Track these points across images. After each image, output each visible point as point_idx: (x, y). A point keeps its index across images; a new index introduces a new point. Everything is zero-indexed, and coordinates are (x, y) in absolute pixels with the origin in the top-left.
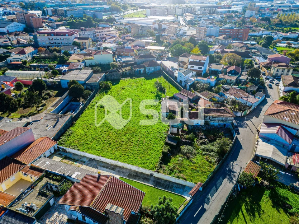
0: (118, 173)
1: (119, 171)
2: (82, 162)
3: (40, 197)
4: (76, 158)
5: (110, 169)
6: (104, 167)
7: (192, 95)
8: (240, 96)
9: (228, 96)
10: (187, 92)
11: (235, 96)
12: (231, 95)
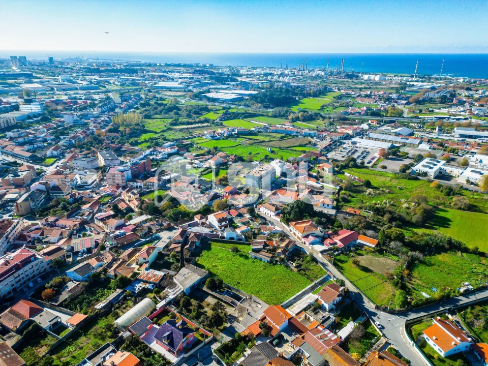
1: (308, 292)
7: (261, 242)
8: (271, 230)
9: (267, 232)
10: (257, 242)
11: (269, 230)
12: (266, 231)
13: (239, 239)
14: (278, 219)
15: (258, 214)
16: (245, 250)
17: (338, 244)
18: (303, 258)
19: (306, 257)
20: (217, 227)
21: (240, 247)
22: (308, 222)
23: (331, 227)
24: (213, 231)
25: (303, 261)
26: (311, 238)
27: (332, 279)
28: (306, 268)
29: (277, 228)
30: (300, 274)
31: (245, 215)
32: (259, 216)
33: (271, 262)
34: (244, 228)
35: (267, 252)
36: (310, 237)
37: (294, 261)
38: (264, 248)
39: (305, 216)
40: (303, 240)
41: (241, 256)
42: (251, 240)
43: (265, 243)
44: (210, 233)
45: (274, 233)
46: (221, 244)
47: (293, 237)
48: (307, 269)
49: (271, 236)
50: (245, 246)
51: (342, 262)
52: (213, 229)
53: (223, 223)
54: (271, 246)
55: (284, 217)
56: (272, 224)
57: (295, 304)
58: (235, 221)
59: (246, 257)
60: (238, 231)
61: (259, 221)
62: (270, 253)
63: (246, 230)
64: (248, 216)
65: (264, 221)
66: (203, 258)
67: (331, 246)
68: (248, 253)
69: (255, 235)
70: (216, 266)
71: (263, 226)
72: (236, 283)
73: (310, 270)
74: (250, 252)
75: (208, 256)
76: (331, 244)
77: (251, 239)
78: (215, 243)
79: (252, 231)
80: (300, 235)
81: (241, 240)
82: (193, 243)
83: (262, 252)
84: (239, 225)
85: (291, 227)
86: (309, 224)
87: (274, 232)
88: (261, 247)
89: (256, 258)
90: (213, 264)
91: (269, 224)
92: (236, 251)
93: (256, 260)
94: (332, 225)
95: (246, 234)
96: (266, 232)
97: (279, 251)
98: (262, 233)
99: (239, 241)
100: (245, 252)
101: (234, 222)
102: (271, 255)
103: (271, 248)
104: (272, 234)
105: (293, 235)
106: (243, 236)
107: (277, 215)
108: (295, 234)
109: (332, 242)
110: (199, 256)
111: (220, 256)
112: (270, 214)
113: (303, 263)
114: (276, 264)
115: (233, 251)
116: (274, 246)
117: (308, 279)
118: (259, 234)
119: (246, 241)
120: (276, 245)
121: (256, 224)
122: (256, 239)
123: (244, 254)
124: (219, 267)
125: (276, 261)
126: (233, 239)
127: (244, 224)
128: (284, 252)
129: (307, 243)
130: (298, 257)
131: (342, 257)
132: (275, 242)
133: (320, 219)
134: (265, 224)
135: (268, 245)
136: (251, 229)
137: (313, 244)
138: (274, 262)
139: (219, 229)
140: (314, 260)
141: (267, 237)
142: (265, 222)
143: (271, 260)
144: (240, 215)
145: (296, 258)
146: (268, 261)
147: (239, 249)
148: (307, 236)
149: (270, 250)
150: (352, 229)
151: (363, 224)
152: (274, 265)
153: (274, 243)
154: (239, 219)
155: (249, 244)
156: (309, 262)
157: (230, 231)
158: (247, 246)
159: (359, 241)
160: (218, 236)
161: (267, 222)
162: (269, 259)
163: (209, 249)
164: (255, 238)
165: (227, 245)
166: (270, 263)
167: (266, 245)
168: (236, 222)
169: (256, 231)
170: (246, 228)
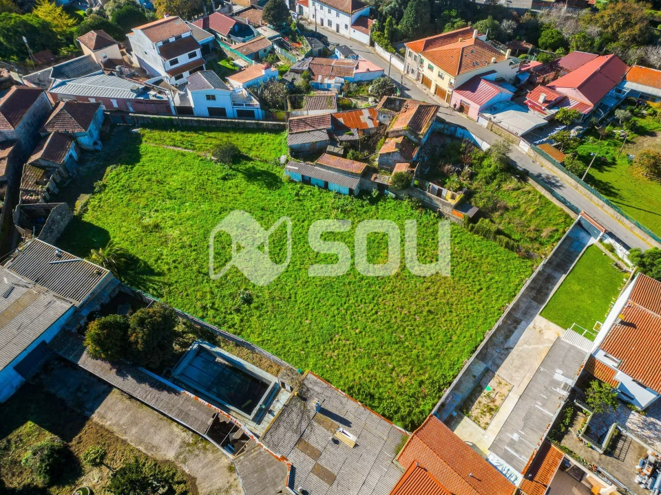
0: (528, 317)
1: (525, 314)
2: (484, 375)
3: (617, 451)
4: (469, 385)
5: (516, 328)
6: (507, 337)
7: (321, 120)
8: (348, 71)
9: (334, 82)
10: (304, 121)
11: (339, 74)
12: (331, 77)
13: (242, 114)
14: (362, 37)
15: (298, 25)
16: (265, 153)
17: (573, 104)
18: (471, 165)
19: (482, 159)
20: (163, 74)
21: (244, 142)
22: (466, 34)
23: (530, 47)
24: (147, 89)
25: (472, 176)
26: (487, 90)
27: (593, 241)
28: (490, 205)
29: (365, 66)
30: (477, 232)
31: (259, 30)
32: (302, 31)
33: (362, 193)
34: (258, 71)
35: (344, 156)
36: (483, 86)
37: (441, 178)
38: (333, 142)
39: (448, 19)
40: (457, 98)
41: (252, 176)
42: (282, 114)
43: (334, 120)
44: (133, 96)
45: (359, 83)
46: (177, 136)
47: (420, 92)
48: (494, 209)
49: (349, 94)
50: (266, 136)
51: (601, 164)
52: (150, 82)
53: (183, 59)
54: (354, 131)
55: (381, 29)
56: (347, 52)
57: (492, 384)
58: (226, 49)
59: (272, 181)
60: (236, 84)
61: (306, 46)
62: (356, 159)
63: (264, 78)
64: (267, 32)
65: (320, 46)
66: (109, 196)
67: (553, 111)
68: (278, 164)
69: (296, 96)
70: (157, 226)
71: (318, 60)
72: (239, 301)
73: (506, 209)
74: (283, 159)
75: (128, 189)
76: (551, 105)
77: (283, 108)
78: (156, 134)
79: (283, 81)
80: (446, 81)
81: (250, 114)
82: (64, 139)
83: (326, 159)
84: (240, 62)
85: (408, 60)
86: (470, 42)
87: (358, 78)
88: (321, 136)
89: (306, 181)
90: (147, 221)
91: (338, 53)
92: (234, 157)
93: (307, 188)
94: (534, 41)
95: (266, 93)
96: (332, 82)
97: (389, 146)
98: (318, 87)
99: (244, 121)
100: (266, 161)
101: (222, 56)
102: (359, 167)
103: (357, 137)
104: (353, 87)
105: (419, 84)
106: (256, 102)
107: (360, 23)
108: (426, 82)
109: (553, 97)
110: (90, 190)
111: (174, 182)
112: (335, 21)
113: (475, 184)
114: (382, 197)
115: (222, 160)
116: (364, 131)
117: (512, 249)
118: (309, 89)
119: (266, 118)
120: (371, 125)
121: (294, 59)
122: (300, 107)
123: (260, 167)
124: (169, 232)
125: (382, 187)
126: (220, 112)
127: (257, 57)
128: (405, 149)
129: (474, 109)
130: (454, 164)
131: (592, 147)
132: (366, 113)
133: (497, 22)
134: (326, 53)
135: (344, 129)
136: (282, 73)
137: (492, 108)
138: (375, 193)
139: (170, 81)
140: (509, 168)
141: (338, 99)
142: (323, 48)
143: (361, 185)
144: (242, 31)
145: (448, 167)
146: (351, 191)
147: (244, 151)
148: (470, 85)
149: (353, 145)
150: (600, 51)
151: (637, 27)
152: (374, 201)
153: (365, 117)
154: (239, 45)
155: (278, 130)
156: (493, 176)
157: (204, 86)
158: (272, 136)
159: (629, 86)
160: (164, 106)
161: (331, 48)
162: (354, 183)
163: (132, 157)
164: (297, 105)
165: (198, 138)
166: (359, 196)
167: (337, 128)
168: (229, 55)
169: (300, 81)
170: (263, 72)
